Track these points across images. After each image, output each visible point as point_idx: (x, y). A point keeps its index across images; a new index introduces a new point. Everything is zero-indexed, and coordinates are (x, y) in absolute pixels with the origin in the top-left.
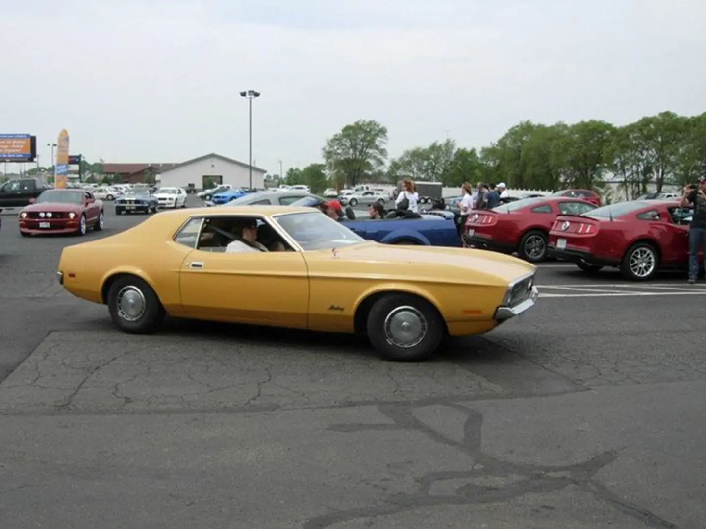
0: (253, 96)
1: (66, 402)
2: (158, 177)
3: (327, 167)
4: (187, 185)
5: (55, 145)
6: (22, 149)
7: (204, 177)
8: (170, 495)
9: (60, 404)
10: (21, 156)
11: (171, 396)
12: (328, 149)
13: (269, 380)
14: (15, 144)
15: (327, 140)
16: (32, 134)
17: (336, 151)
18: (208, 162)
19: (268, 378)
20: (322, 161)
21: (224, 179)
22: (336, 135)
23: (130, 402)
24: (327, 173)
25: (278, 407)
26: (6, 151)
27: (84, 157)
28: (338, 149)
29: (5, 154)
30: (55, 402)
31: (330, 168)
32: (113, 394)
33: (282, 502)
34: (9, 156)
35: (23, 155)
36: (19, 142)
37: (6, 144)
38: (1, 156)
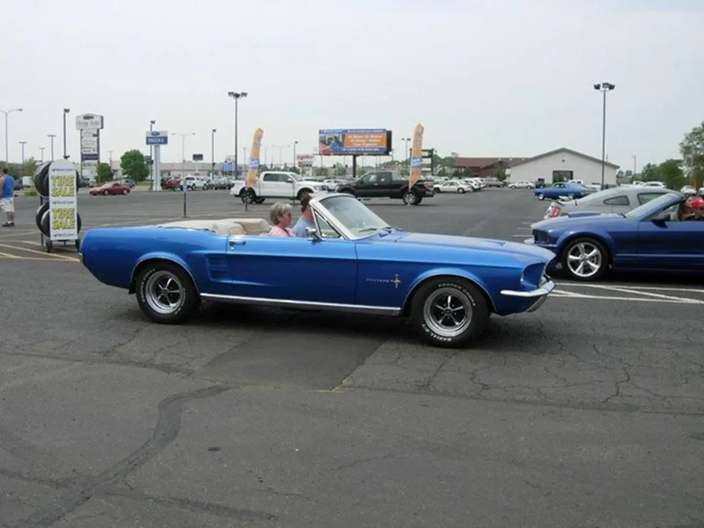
0: (607, 89)
1: (426, 383)
2: (508, 172)
3: (685, 162)
4: (537, 180)
5: (409, 140)
6: (379, 144)
7: (554, 172)
8: (528, 483)
9: (419, 384)
10: (378, 150)
11: (528, 387)
12: (686, 144)
13: (628, 380)
14: (372, 139)
15: (685, 134)
16: (388, 129)
17: (695, 146)
18: (560, 157)
19: (627, 378)
20: (679, 157)
21: (574, 175)
22: (695, 129)
23: (486, 389)
24: (685, 169)
25: (637, 409)
26: (363, 145)
27: (436, 152)
28: (698, 144)
29: (363, 148)
30: (416, 382)
31: (689, 165)
32: (472, 379)
33: (641, 505)
34: (367, 150)
35: (380, 149)
36: (376, 136)
37: (364, 138)
38: (359, 150)
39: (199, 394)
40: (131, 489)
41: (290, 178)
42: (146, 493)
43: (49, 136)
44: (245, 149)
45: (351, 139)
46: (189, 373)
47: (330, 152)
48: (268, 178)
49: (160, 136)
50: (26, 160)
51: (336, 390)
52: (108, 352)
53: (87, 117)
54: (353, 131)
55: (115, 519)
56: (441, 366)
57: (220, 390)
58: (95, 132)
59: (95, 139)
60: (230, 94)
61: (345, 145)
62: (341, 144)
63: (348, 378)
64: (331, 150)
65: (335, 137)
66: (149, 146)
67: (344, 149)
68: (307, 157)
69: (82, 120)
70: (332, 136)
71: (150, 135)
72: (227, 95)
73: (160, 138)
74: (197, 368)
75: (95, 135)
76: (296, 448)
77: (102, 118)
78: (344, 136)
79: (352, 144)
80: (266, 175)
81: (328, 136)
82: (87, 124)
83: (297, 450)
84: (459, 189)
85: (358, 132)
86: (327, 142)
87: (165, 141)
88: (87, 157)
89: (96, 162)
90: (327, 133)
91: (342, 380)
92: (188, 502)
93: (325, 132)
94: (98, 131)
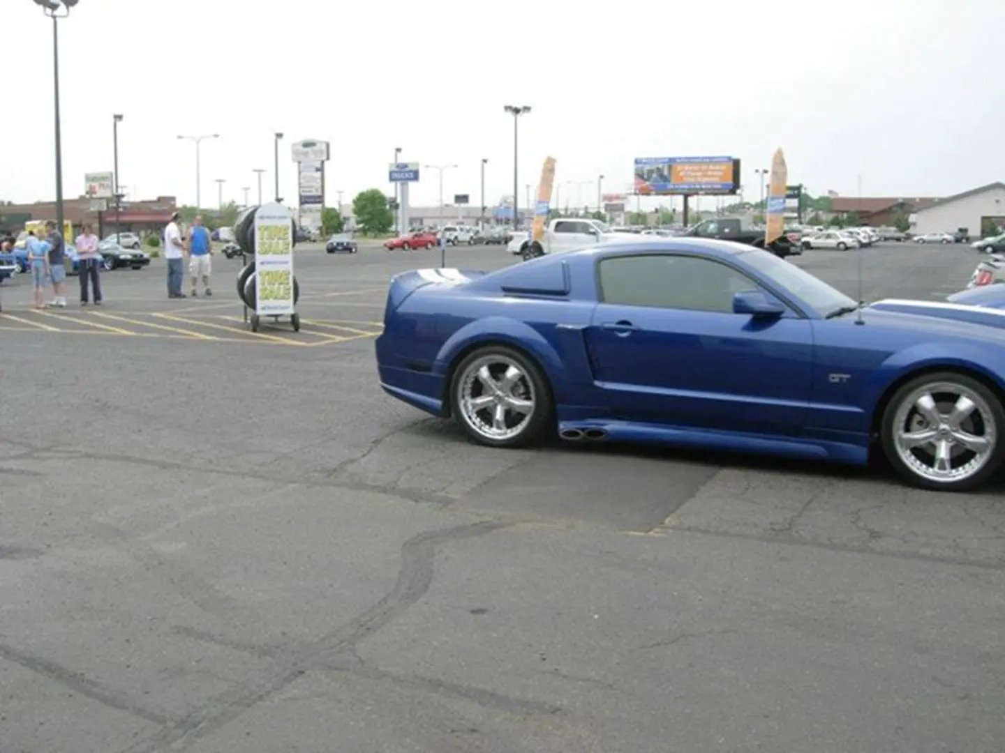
1: (787, 526)
2: (912, 218)
4: (956, 230)
5: (766, 172)
6: (721, 177)
7: (984, 218)
8: (935, 679)
9: (777, 527)
10: (719, 186)
11: (938, 537)
14: (712, 170)
16: (735, 157)
18: (992, 196)
23: (874, 538)
26: (699, 179)
27: (805, 189)
29: (699, 184)
30: (771, 524)
32: (853, 522)
34: (704, 187)
35: (723, 185)
36: (718, 167)
37: (700, 170)
38: (692, 187)
39: (457, 532)
40: (361, 661)
41: (592, 228)
42: (382, 669)
43: (255, 171)
44: (528, 186)
45: (679, 172)
46: (446, 502)
47: (651, 190)
48: (560, 227)
49: (407, 169)
50: (225, 204)
51: (655, 533)
52: (335, 470)
53: (307, 145)
54: (682, 160)
55: (340, 701)
56: (808, 504)
57: (488, 528)
58: (319, 165)
59: (318, 174)
60: (507, 108)
61: (673, 180)
62: (666, 179)
63: (673, 515)
64: (652, 188)
65: (658, 169)
66: (393, 184)
67: (670, 186)
68: (617, 197)
69: (301, 148)
70: (654, 167)
71: (394, 168)
72: (503, 109)
73: (411, 171)
74: (456, 497)
75: (317, 170)
76: (596, 614)
77: (328, 145)
78: (670, 168)
79: (681, 178)
80: (559, 224)
81: (647, 168)
82: (306, 154)
83: (596, 616)
84: (839, 244)
85: (692, 160)
86: (646, 177)
87: (415, 176)
88: (307, 200)
89: (319, 206)
90: (645, 163)
91: (664, 519)
92: (440, 684)
93: (644, 161)
94: (323, 162)
